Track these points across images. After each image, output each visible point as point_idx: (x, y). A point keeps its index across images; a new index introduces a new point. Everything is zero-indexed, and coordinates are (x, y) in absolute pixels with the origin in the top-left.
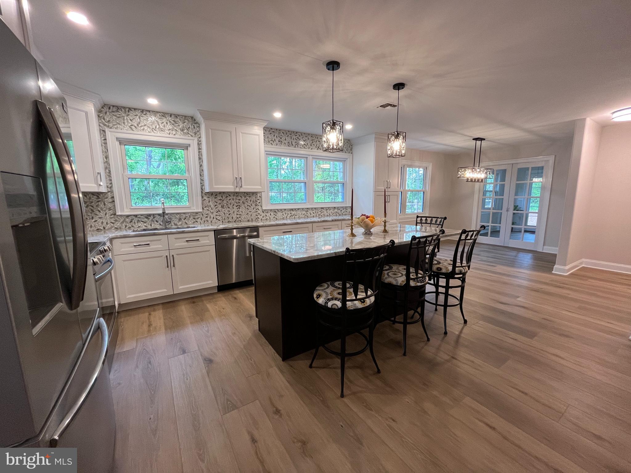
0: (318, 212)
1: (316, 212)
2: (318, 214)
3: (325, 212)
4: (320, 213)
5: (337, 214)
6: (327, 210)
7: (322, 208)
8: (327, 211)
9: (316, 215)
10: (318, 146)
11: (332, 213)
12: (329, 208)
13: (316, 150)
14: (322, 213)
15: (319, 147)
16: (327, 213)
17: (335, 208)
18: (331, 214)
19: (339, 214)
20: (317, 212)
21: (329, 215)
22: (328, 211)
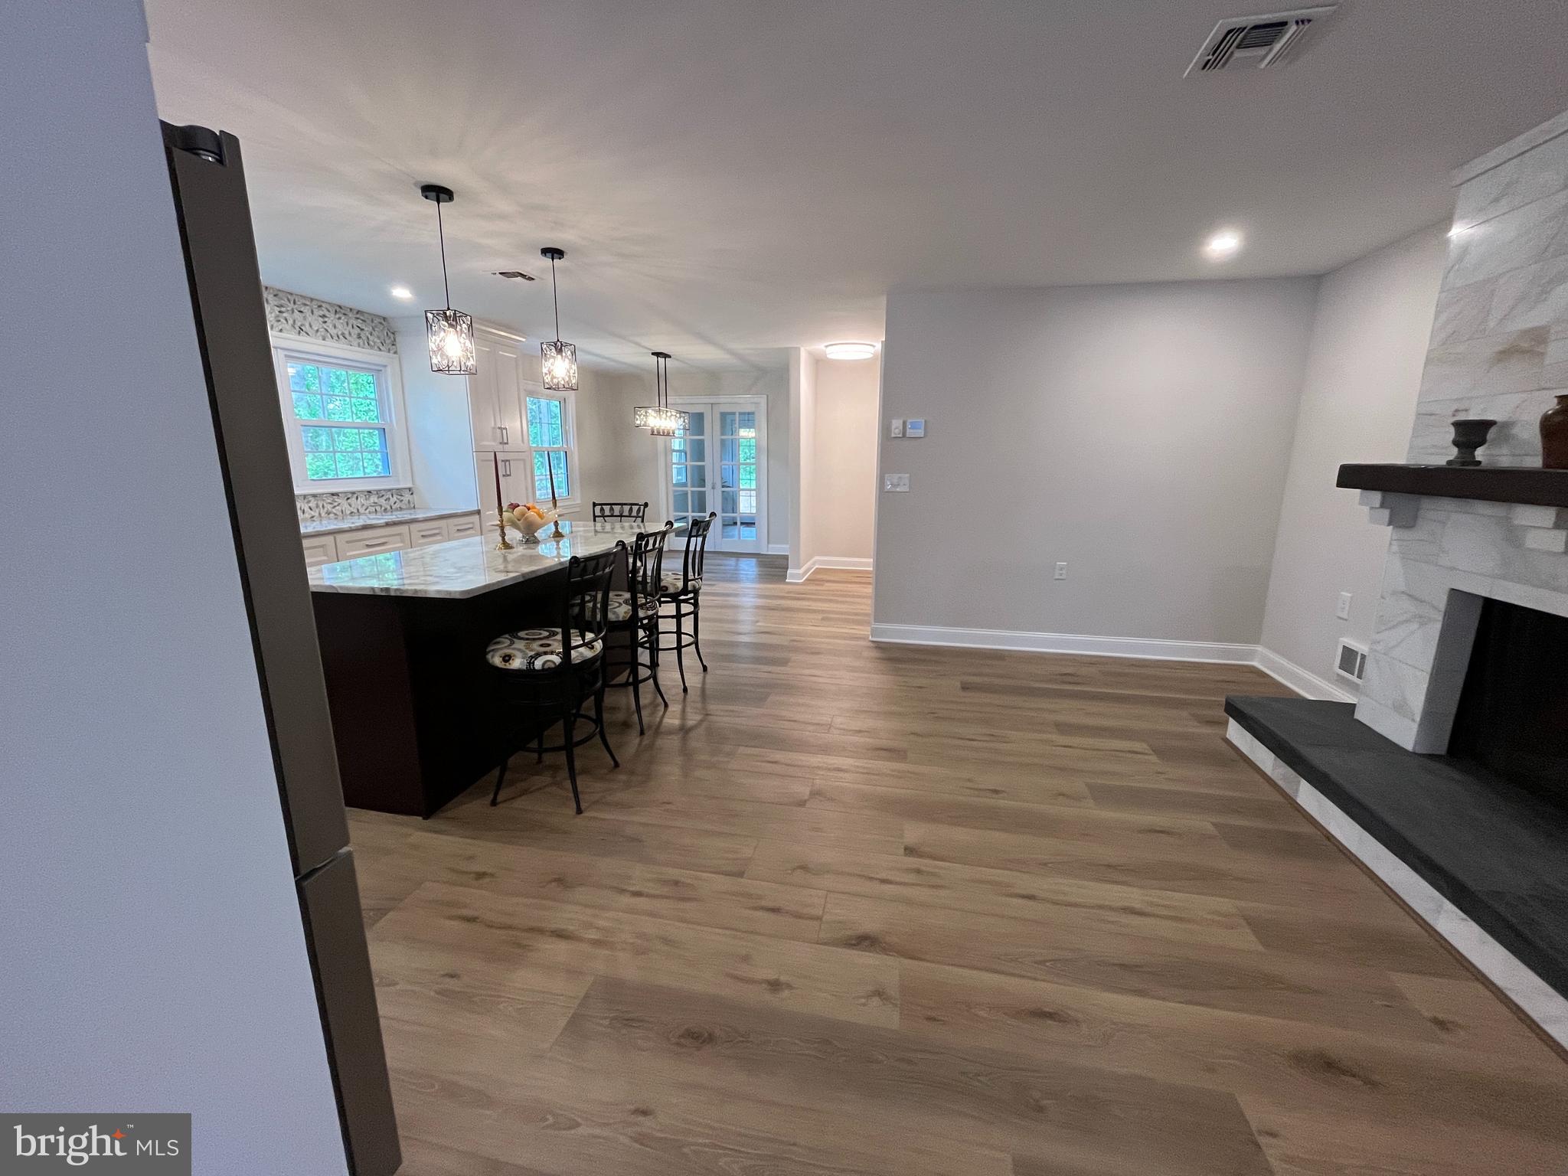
0: (323, 506)
1: (317, 506)
2: (326, 509)
3: (345, 505)
4: (329, 507)
5: (378, 508)
6: (348, 499)
7: (333, 494)
8: (349, 501)
9: (320, 514)
10: (298, 324)
11: (364, 508)
12: (353, 493)
13: (293, 336)
14: (335, 507)
15: (303, 328)
16: (350, 505)
17: (369, 492)
18: (362, 510)
19: (383, 508)
20: (321, 506)
21: (356, 511)
22: (353, 500)
